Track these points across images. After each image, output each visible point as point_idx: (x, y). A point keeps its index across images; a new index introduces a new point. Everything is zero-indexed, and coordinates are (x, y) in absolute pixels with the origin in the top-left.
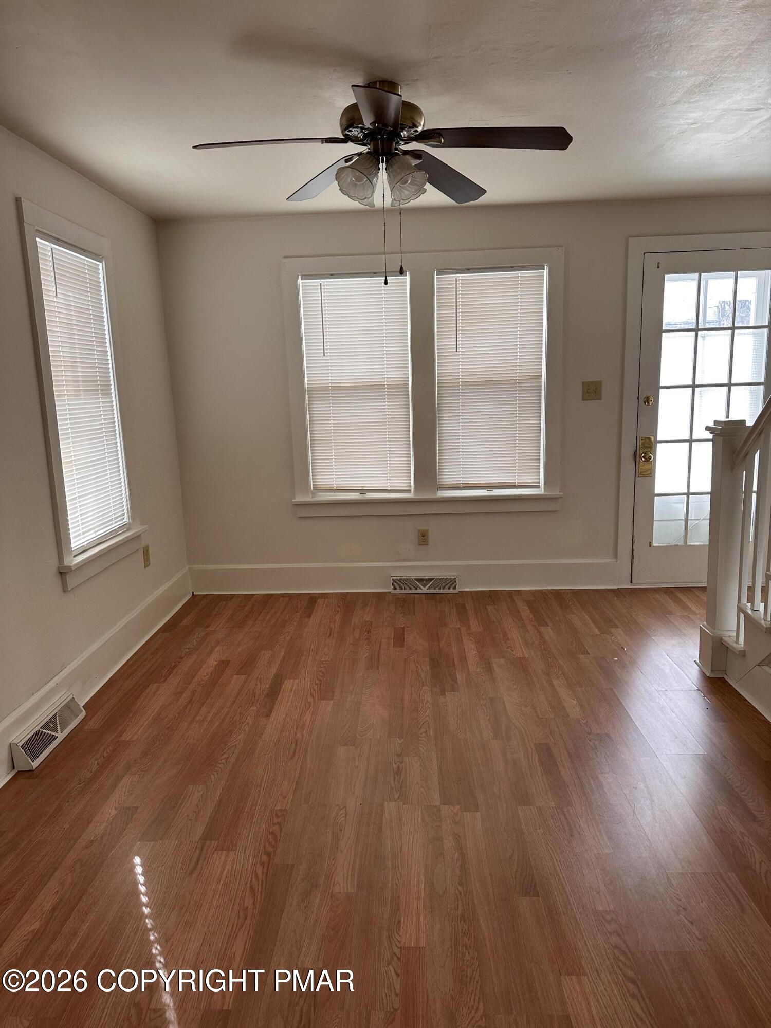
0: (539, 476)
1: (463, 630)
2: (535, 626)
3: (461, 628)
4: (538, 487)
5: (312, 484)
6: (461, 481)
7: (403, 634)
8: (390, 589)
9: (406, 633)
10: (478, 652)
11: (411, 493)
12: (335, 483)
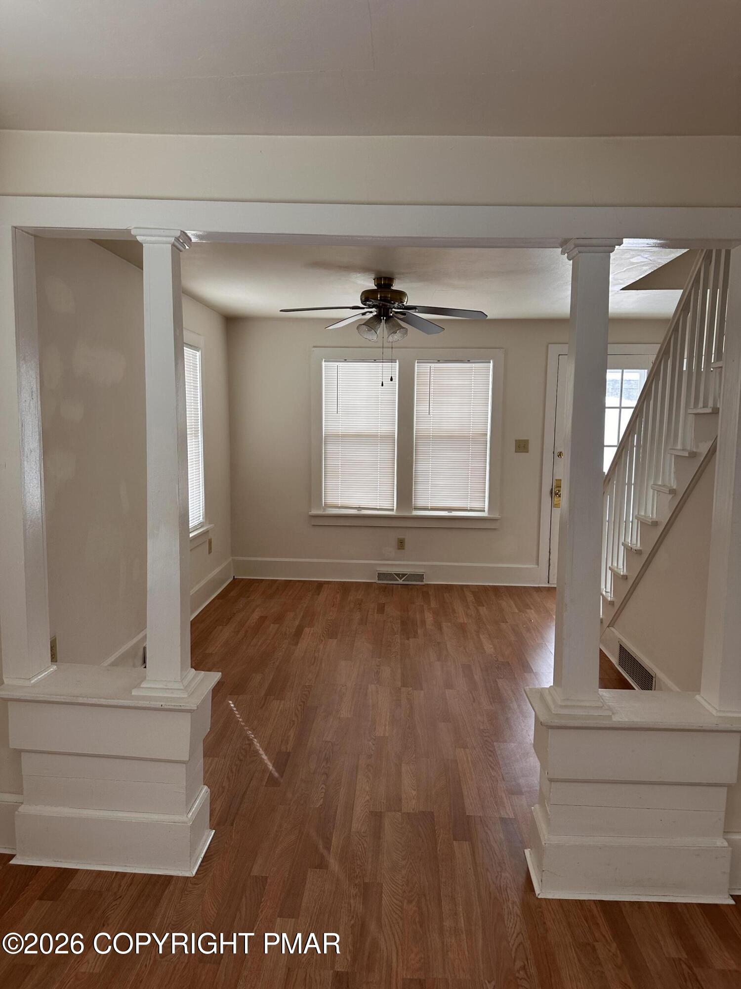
0: (485, 503)
1: (425, 606)
2: (475, 606)
3: (424, 605)
4: (484, 511)
5: (323, 502)
6: (430, 505)
7: (384, 607)
8: (375, 580)
9: (386, 606)
10: (434, 619)
11: (393, 511)
12: (340, 502)
